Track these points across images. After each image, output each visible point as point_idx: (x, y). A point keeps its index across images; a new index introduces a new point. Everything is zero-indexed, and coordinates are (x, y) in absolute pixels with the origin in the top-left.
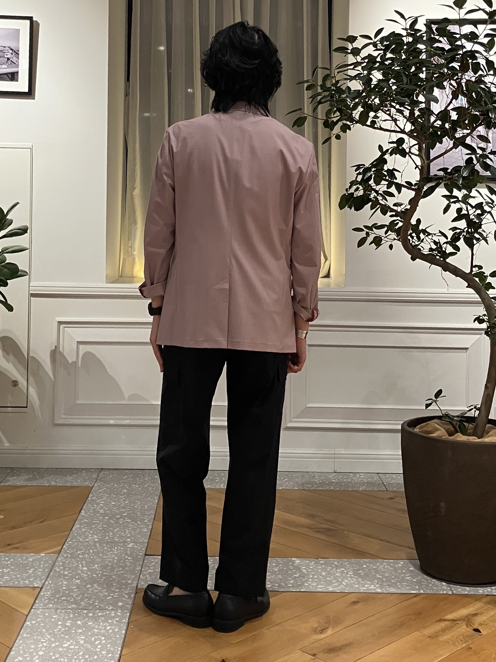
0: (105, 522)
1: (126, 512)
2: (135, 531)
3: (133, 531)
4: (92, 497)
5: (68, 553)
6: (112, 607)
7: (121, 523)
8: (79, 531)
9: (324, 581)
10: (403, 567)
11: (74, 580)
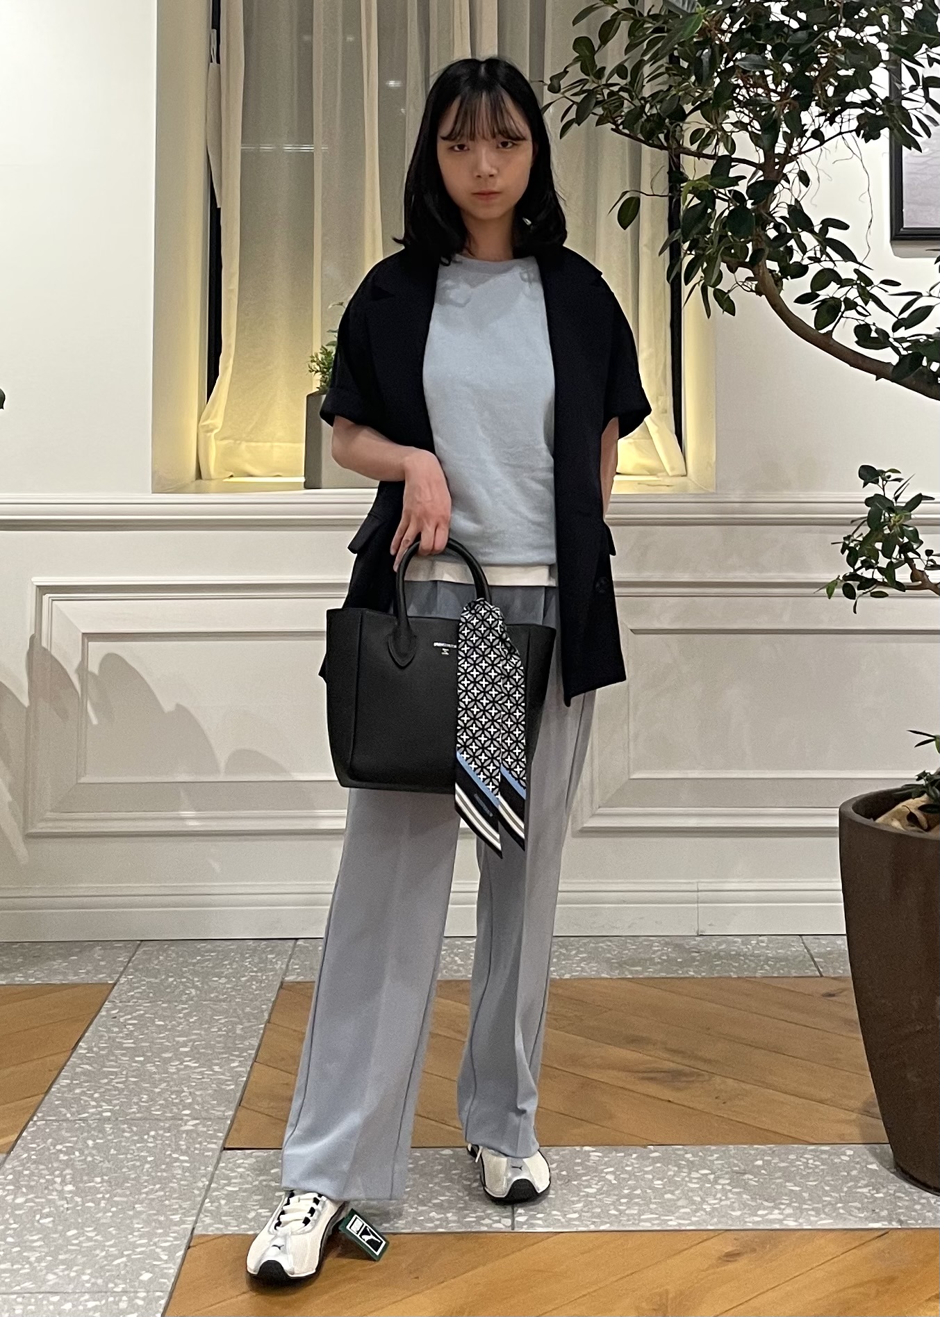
0: (134, 1071)
1: (190, 1044)
2: (206, 1089)
3: (201, 1089)
4: (108, 1010)
5: (33, 1149)
6: (124, 1286)
7: (173, 1070)
8: (66, 1095)
9: (655, 1203)
10: (852, 1164)
11: (38, 1217)
